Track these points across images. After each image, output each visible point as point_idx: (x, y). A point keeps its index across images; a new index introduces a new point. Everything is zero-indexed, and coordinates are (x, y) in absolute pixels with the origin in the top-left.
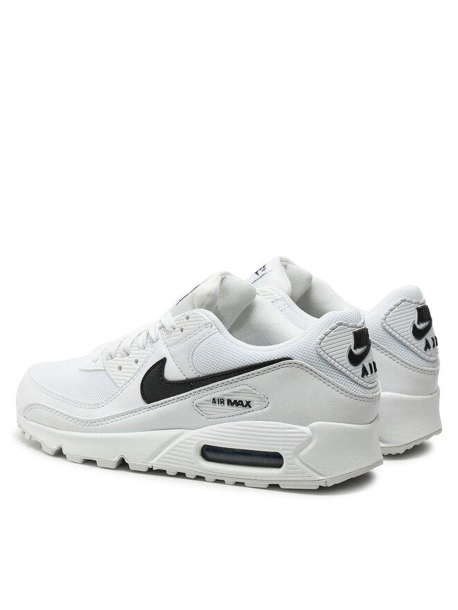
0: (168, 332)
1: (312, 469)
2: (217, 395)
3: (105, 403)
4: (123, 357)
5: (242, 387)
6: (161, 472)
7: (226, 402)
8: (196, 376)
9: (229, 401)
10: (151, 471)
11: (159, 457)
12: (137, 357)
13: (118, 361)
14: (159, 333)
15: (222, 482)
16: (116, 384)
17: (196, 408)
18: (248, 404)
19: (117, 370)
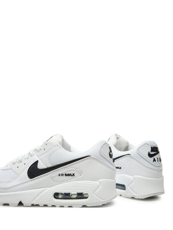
0: (38, 151)
1: (100, 198)
2: (61, 173)
3: (12, 181)
4: (19, 163)
5: (71, 168)
6: (37, 205)
7: (64, 175)
8: (51, 166)
9: (66, 174)
10: (33, 205)
11: (36, 199)
12: (25, 162)
13: (17, 165)
14: (34, 153)
15: (63, 207)
16: (16, 173)
17: (52, 179)
18: (73, 175)
19: (16, 168)
